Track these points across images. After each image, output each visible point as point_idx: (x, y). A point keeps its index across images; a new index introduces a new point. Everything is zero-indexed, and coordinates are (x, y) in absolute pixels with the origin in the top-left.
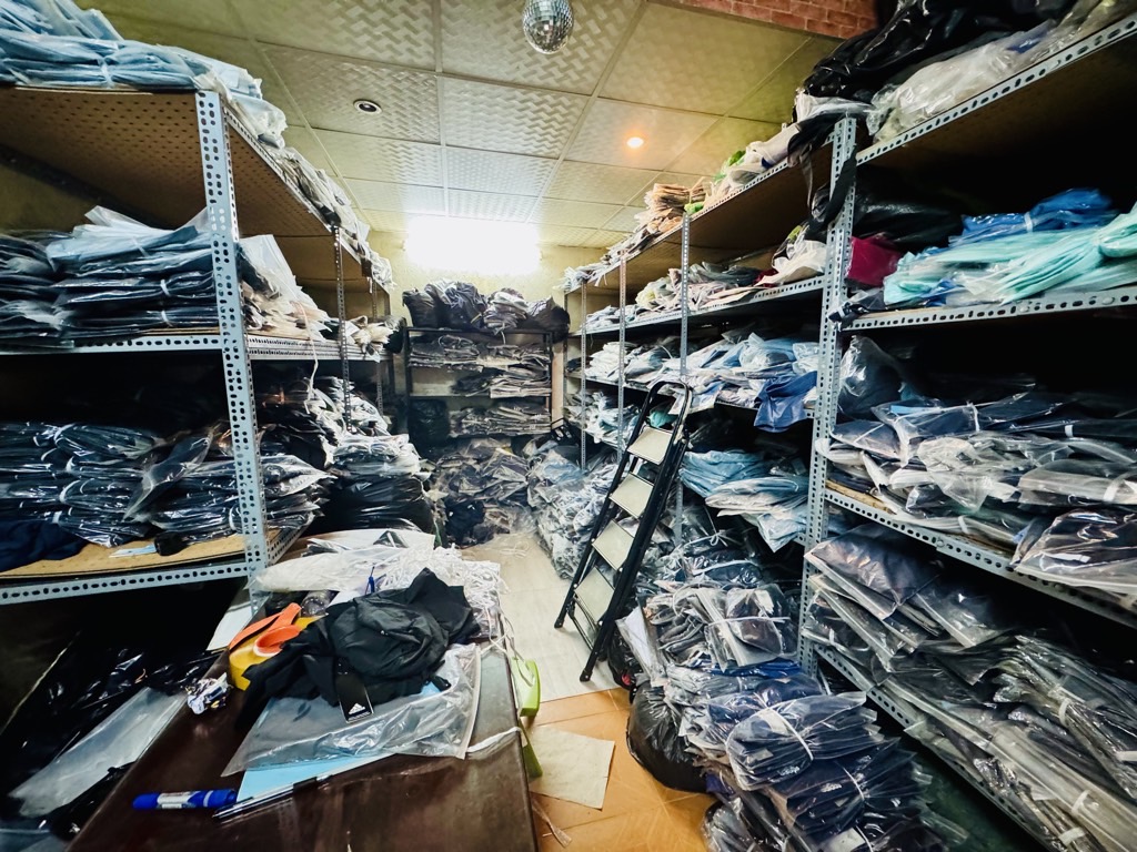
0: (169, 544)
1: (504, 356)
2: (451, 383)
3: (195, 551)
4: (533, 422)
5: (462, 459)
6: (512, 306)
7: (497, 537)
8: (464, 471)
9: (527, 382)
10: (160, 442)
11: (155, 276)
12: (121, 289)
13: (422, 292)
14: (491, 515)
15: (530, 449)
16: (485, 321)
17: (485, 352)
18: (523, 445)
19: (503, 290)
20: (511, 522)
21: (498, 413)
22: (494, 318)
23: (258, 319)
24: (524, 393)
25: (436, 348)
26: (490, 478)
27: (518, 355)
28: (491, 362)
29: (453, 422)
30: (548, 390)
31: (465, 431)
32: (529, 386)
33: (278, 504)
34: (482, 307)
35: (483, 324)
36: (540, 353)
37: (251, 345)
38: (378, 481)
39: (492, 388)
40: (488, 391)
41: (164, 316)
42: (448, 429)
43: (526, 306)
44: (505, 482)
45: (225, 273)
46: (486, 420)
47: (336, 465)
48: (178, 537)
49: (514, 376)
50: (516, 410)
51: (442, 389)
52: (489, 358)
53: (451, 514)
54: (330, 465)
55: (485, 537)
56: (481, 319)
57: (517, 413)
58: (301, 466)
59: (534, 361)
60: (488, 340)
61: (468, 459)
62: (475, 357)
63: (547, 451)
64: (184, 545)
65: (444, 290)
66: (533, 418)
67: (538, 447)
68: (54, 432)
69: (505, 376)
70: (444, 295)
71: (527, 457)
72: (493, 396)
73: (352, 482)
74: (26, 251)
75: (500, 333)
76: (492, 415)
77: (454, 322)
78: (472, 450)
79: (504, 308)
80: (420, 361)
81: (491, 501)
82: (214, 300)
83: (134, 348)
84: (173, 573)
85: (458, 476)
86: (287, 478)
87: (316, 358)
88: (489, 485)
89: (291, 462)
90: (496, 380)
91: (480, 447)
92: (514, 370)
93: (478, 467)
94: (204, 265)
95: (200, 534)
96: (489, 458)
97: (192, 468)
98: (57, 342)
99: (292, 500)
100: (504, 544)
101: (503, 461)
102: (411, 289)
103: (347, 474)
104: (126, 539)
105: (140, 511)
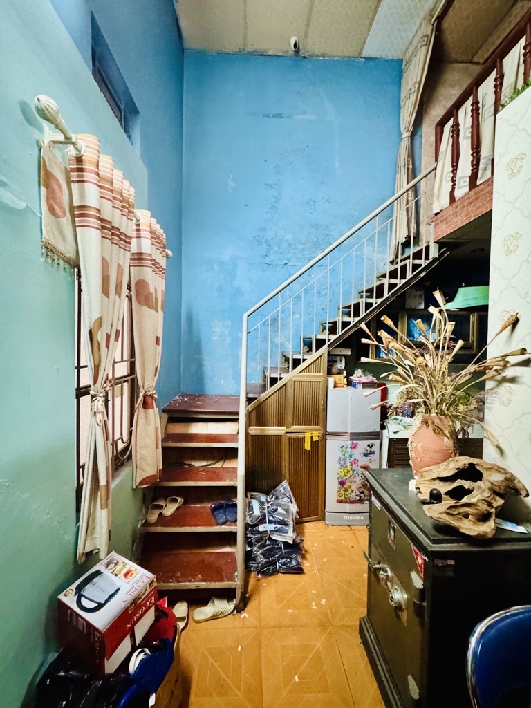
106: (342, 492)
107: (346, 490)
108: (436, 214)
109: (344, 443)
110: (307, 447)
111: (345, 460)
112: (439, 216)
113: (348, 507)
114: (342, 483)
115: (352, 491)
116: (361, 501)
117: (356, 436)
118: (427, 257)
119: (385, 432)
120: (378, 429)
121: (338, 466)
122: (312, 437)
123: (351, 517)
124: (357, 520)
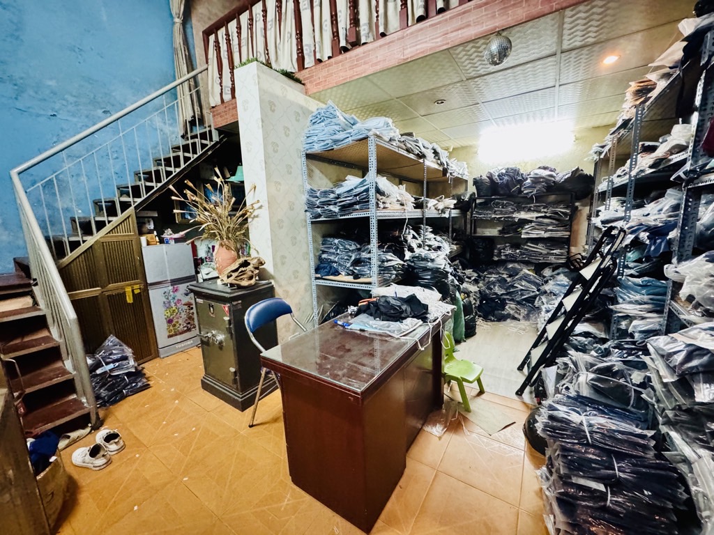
0: (356, 277)
1: (534, 211)
2: (500, 228)
3: (361, 280)
4: (552, 254)
5: (500, 273)
6: (543, 178)
7: (509, 320)
8: (498, 280)
9: (550, 228)
10: (359, 246)
11: (356, 196)
12: (349, 200)
13: (484, 177)
14: (510, 307)
15: (547, 272)
16: (522, 189)
17: (519, 209)
18: (543, 269)
19: (540, 168)
20: (522, 315)
21: (526, 247)
22: (529, 187)
23: (381, 205)
24: (547, 235)
25: (490, 209)
26: (513, 286)
27: (545, 210)
28: (523, 215)
29: (496, 251)
30: (568, 233)
31: (503, 257)
32: (551, 230)
33: (383, 269)
34: (520, 182)
35: (520, 191)
36: (564, 208)
37: (379, 214)
38: (425, 269)
39: (523, 231)
40: (521, 234)
41: (357, 207)
42: (493, 255)
43: (554, 177)
44: (522, 290)
45: (372, 192)
46: (518, 251)
47: (409, 260)
48: (358, 275)
49: (540, 224)
50: (540, 246)
51: (493, 232)
52: (522, 213)
53: (484, 302)
54: (407, 260)
55: (502, 318)
56: (520, 189)
57: (541, 248)
58: (395, 258)
59: (556, 213)
60: (522, 202)
61: (503, 274)
62: (513, 213)
63: (558, 274)
64: (359, 278)
65: (497, 174)
66: (552, 252)
67: (553, 271)
68: (336, 241)
69: (533, 224)
70: (497, 177)
71: (544, 277)
72: (523, 236)
73: (416, 268)
74: (333, 192)
75: (532, 196)
76: (522, 249)
77: (502, 192)
78: (506, 269)
79: (536, 180)
80: (477, 216)
81: (512, 300)
82: (368, 201)
83: (351, 217)
84: (355, 285)
85: (494, 282)
86: (388, 261)
87: (407, 217)
88: (512, 290)
89: (390, 256)
90: (527, 227)
91: (512, 267)
92: (541, 219)
93: (509, 280)
94: (367, 190)
95: (363, 275)
96: (516, 275)
97: (364, 255)
98: (336, 216)
99: (387, 269)
100: (512, 325)
101: (525, 278)
102: (477, 176)
103: (413, 264)
104: (349, 275)
105: (351, 266)
106: (171, 328)
107: (174, 326)
108: (213, 107)
109: (166, 290)
110: (130, 300)
111: (170, 302)
112: (214, 109)
113: (179, 338)
114: (170, 321)
115: (180, 325)
116: (189, 330)
117: (175, 282)
118: (211, 140)
119: (199, 276)
120: (194, 273)
121: (164, 309)
122: (133, 291)
123: (183, 345)
124: (189, 345)
